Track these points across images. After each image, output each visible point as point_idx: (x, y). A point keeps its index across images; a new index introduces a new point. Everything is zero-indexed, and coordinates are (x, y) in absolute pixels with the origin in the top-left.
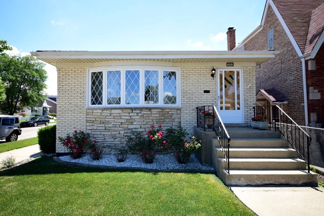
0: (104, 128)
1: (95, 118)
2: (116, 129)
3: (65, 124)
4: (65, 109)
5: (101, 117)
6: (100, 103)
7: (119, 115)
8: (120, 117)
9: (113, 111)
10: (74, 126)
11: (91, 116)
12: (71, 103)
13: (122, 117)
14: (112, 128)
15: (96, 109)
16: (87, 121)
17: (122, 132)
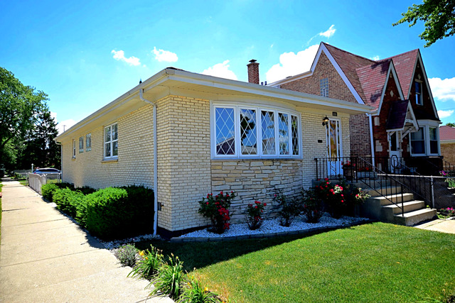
0: (242, 187)
1: (227, 174)
2: (257, 187)
3: (183, 184)
4: (183, 161)
5: (235, 172)
6: (231, 153)
7: (259, 168)
8: (260, 172)
9: (253, 164)
10: (195, 187)
11: (220, 171)
12: (190, 152)
13: (264, 172)
14: (252, 187)
15: (227, 160)
16: (213, 179)
17: (264, 191)
